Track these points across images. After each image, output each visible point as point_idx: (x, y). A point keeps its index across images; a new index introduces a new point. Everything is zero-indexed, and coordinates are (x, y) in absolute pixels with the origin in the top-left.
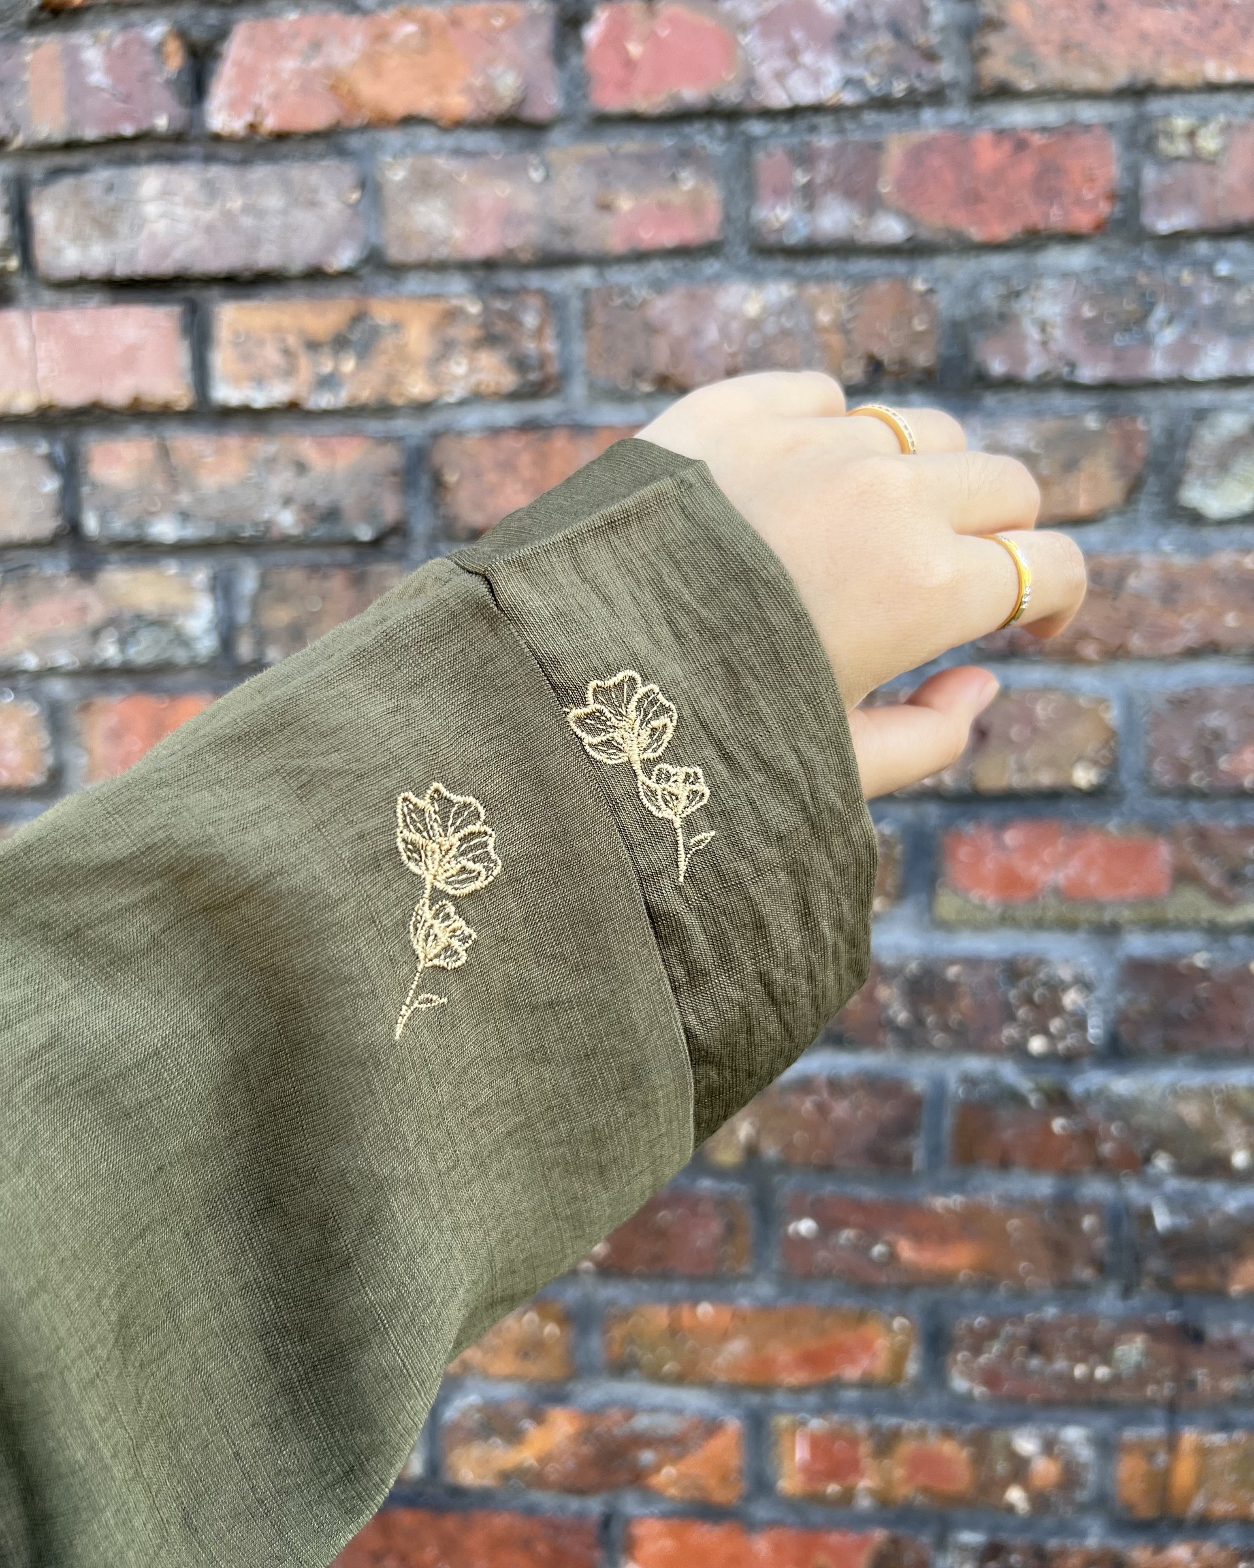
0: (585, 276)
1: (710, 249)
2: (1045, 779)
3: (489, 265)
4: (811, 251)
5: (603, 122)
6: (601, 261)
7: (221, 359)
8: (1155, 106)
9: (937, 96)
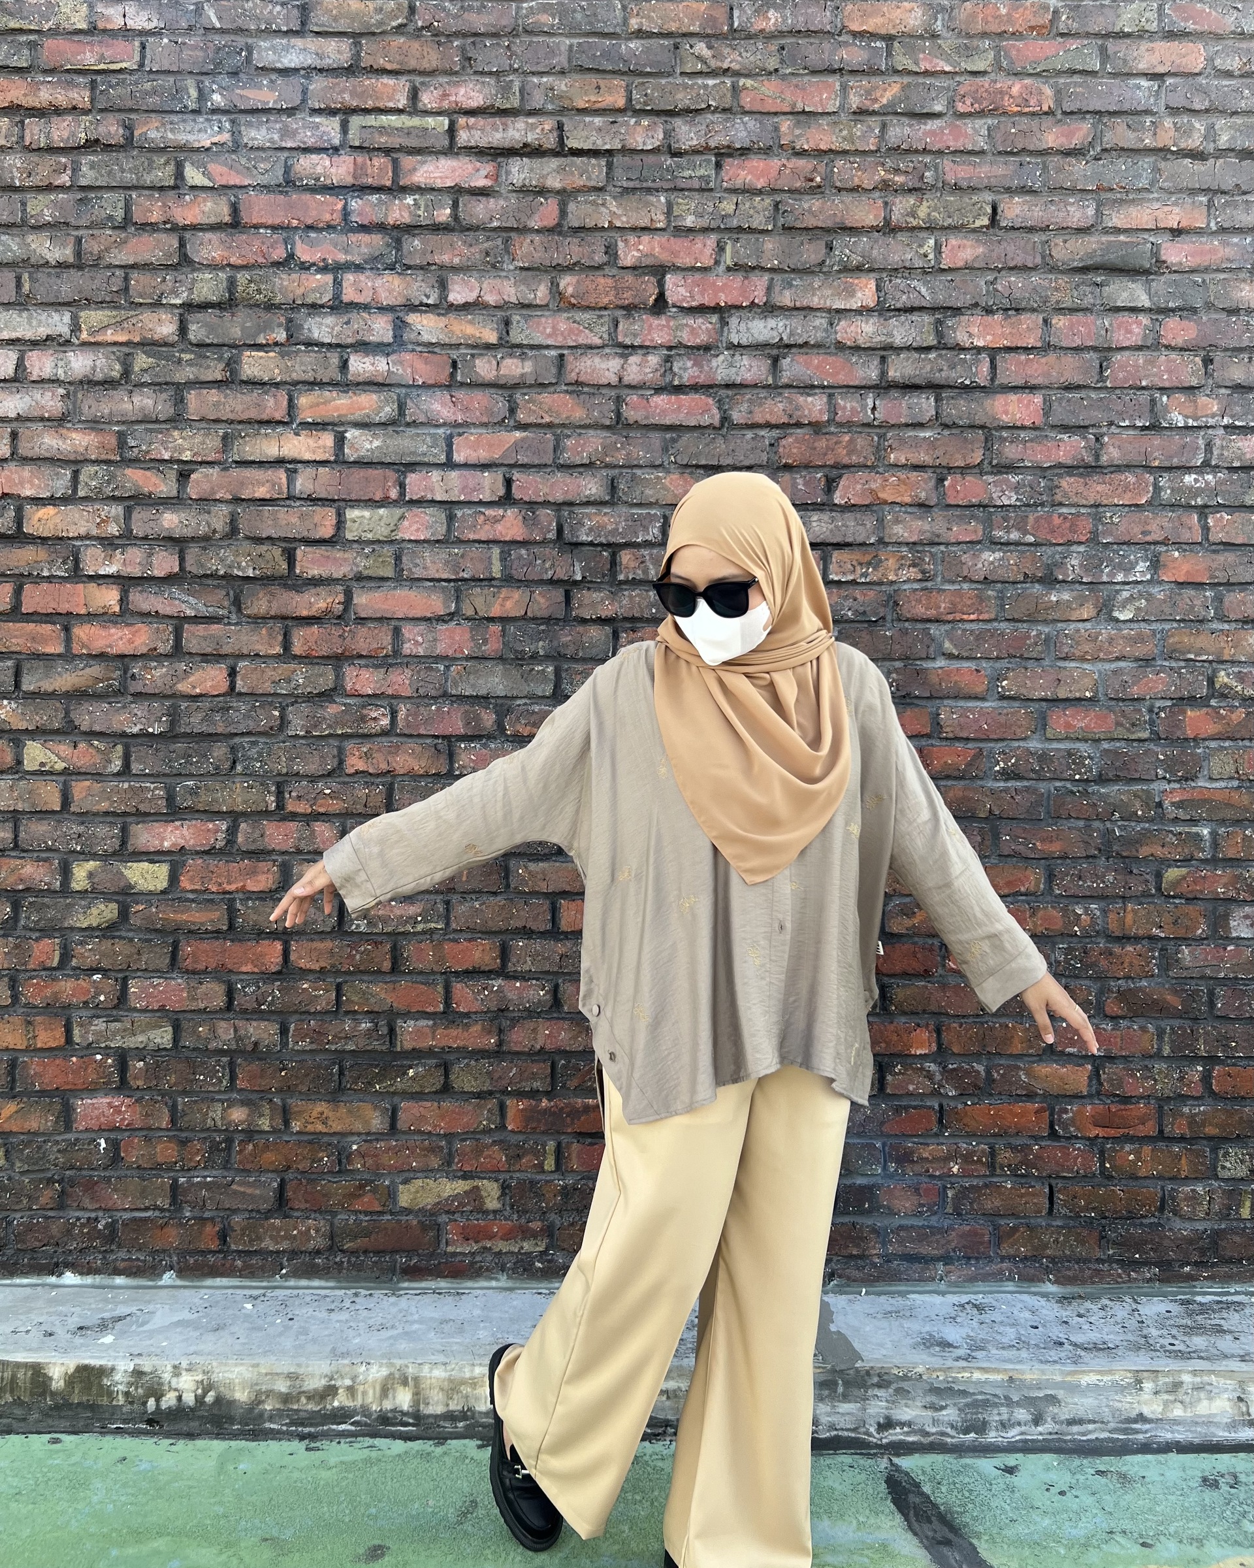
0: (942, 548)
1: (979, 542)
2: (1078, 695)
3: (914, 543)
4: (1008, 544)
5: (949, 506)
6: (947, 544)
7: (833, 567)
8: (1101, 509)
9: (1042, 505)
